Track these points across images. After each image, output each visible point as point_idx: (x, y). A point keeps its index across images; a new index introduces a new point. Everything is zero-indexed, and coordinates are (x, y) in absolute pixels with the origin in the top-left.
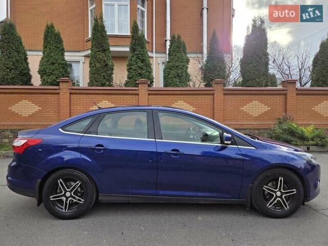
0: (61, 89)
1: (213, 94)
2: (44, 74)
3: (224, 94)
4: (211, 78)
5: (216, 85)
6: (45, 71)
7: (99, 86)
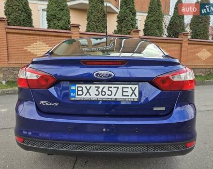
0: (72, 33)
1: (181, 44)
2: (54, 18)
3: (189, 44)
4: (177, 31)
5: (184, 37)
6: (56, 16)
7: (100, 32)
